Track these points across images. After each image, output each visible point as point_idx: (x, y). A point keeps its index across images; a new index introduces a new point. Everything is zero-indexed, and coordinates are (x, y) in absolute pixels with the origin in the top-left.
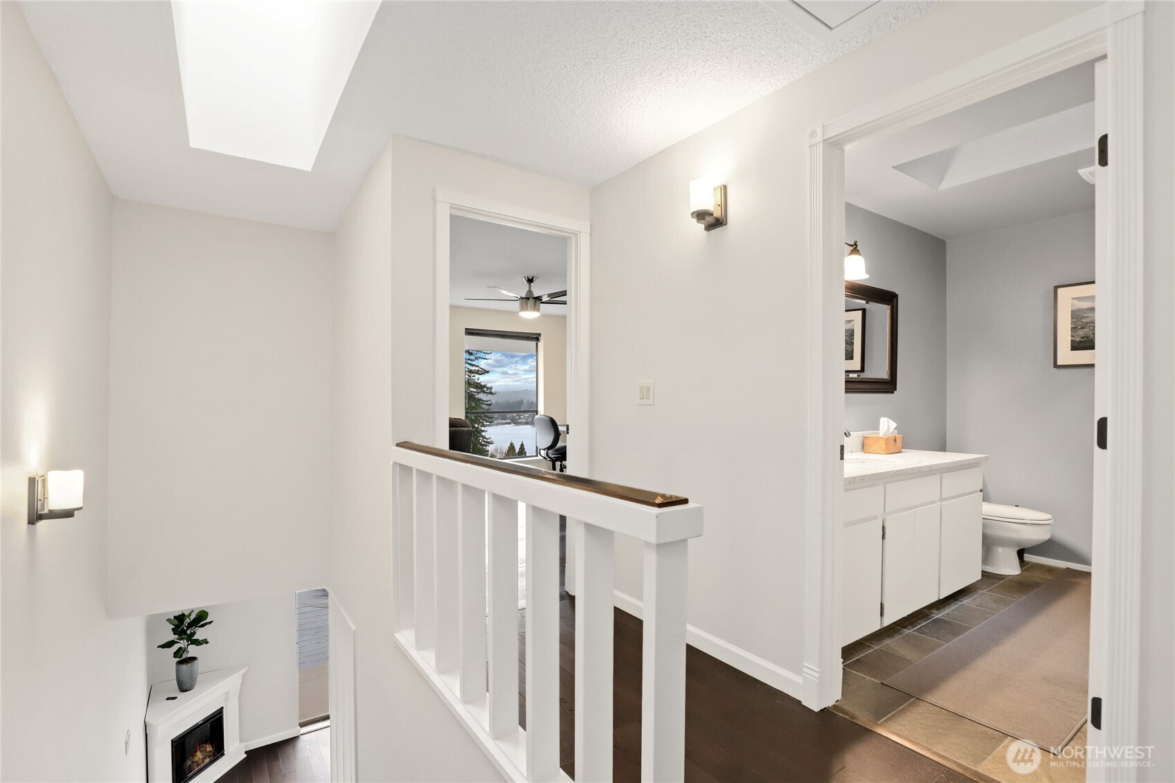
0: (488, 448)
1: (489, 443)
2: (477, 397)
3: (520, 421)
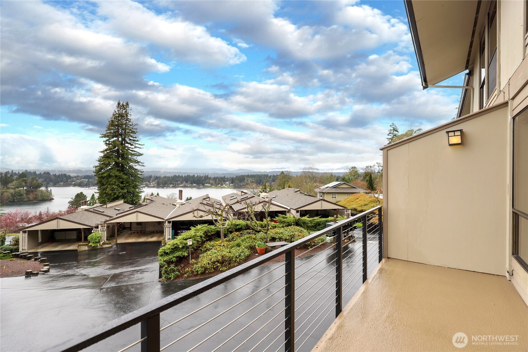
0: (140, 195)
1: (142, 192)
2: (135, 168)
3: (150, 185)
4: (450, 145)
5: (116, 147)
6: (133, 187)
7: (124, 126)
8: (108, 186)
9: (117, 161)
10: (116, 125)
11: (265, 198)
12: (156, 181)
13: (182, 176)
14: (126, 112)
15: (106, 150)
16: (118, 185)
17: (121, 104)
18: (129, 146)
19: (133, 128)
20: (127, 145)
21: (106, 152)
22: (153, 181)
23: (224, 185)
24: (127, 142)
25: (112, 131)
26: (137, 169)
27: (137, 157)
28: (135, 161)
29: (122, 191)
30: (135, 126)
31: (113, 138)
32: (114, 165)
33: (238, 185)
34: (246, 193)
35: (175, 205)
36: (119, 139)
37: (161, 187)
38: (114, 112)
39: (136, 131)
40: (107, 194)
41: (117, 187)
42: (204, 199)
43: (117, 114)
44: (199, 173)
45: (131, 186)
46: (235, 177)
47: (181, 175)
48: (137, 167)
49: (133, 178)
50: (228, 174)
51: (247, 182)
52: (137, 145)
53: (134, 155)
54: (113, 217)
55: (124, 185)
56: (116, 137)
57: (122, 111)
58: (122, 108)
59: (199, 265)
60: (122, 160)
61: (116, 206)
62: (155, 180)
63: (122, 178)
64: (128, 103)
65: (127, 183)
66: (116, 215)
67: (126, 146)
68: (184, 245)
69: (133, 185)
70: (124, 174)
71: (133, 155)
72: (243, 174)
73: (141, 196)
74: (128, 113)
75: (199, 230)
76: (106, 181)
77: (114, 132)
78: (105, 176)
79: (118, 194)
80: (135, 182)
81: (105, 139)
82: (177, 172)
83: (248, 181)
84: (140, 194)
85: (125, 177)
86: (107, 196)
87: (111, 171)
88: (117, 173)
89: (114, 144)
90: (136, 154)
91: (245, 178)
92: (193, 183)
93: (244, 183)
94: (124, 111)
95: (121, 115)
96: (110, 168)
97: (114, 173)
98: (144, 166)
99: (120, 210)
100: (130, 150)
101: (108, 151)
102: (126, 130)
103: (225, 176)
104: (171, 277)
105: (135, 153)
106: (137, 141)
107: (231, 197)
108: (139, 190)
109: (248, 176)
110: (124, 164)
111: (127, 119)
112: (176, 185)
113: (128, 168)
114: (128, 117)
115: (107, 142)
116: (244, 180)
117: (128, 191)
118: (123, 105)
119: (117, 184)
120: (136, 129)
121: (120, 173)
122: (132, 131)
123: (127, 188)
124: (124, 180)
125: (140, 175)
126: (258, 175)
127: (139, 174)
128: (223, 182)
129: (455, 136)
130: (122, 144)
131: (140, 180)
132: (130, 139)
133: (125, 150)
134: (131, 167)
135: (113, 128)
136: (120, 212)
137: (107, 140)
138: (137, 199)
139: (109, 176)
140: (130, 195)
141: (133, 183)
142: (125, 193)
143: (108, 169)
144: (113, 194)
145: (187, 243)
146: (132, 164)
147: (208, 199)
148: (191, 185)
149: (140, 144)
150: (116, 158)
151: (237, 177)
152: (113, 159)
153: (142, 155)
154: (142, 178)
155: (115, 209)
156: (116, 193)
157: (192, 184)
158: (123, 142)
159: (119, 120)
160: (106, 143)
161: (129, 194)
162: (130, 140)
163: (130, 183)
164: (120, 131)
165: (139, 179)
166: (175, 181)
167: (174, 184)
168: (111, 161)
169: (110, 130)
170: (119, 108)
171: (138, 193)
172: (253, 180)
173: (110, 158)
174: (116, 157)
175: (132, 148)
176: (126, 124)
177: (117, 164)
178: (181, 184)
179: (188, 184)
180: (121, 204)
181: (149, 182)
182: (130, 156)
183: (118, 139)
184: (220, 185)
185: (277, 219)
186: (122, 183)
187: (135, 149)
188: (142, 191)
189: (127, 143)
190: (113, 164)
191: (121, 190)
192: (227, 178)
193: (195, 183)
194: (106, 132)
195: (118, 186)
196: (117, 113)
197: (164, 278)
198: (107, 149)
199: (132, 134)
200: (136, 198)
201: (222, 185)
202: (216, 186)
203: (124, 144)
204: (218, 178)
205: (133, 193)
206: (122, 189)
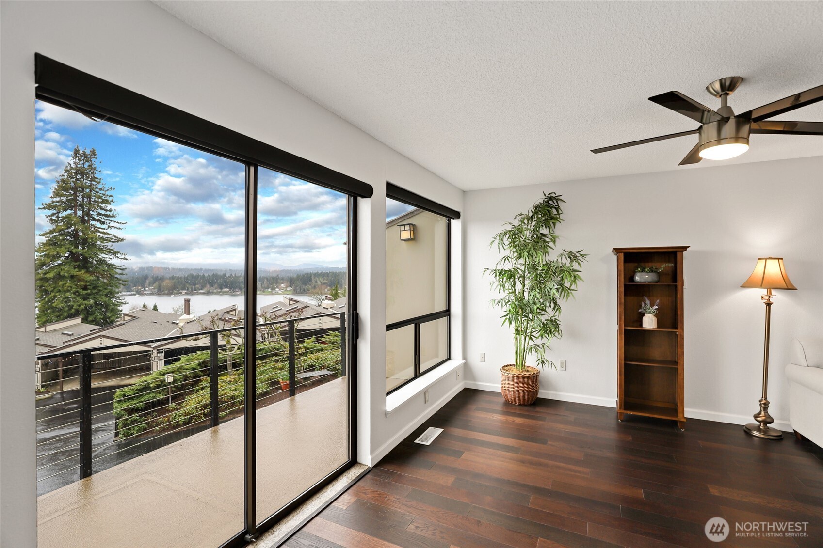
0: (120, 308)
3: (145, 292)
4: (401, 240)
5: (71, 227)
6: (106, 296)
7: (88, 190)
8: (57, 294)
9: (74, 251)
10: (72, 189)
11: (328, 309)
12: (156, 284)
13: (204, 275)
14: (90, 166)
15: (51, 232)
16: (77, 292)
17: (81, 152)
18: (98, 225)
19: (104, 195)
20: (93, 223)
21: (51, 236)
22: (151, 285)
23: (277, 289)
24: (92, 217)
25: (64, 199)
26: (113, 265)
27: (114, 243)
28: (108, 250)
29: (84, 302)
30: (108, 190)
31: (65, 210)
32: (68, 257)
33: (301, 289)
34: (297, 302)
35: (177, 324)
36: (78, 212)
37: (165, 294)
38: (68, 165)
39: (110, 200)
40: (54, 309)
41: (75, 296)
42: (226, 312)
43: (72, 168)
44: (234, 271)
45: (101, 293)
46: (295, 276)
47: (202, 274)
48: (114, 261)
49: (105, 281)
50: (284, 271)
51: (316, 284)
52: (112, 224)
53: (108, 240)
54: (56, 347)
55: (89, 291)
56: (71, 210)
57: (84, 164)
58: (83, 158)
59: (182, 411)
60: (84, 248)
61: (66, 328)
62: (155, 282)
63: (83, 280)
64: (94, 150)
65: (94, 288)
66: (64, 344)
67: (92, 225)
68: (160, 383)
69: (106, 291)
70: (88, 272)
71: (106, 240)
72: (309, 272)
73: (121, 311)
74: (95, 169)
75: (193, 360)
76: (53, 286)
77: (67, 200)
78: (50, 278)
79: (78, 307)
80: (110, 286)
81: (50, 212)
82: (196, 269)
83: (316, 282)
84: (120, 306)
85: (90, 278)
86: (54, 312)
87: (62, 267)
88: (75, 272)
89: (68, 221)
90: (111, 239)
91: (313, 277)
92: (223, 287)
93: (311, 285)
94: (87, 164)
95: (81, 172)
96: (59, 262)
97: (69, 271)
98: (126, 259)
99: (73, 334)
100: (99, 232)
101: (55, 234)
102: (90, 198)
103: (278, 275)
104: (134, 433)
105: (110, 236)
106: (113, 216)
107: (273, 308)
108: (118, 301)
109: (317, 275)
110: (87, 255)
111: (93, 179)
112: (192, 290)
113: (95, 263)
114: (96, 176)
115: (54, 218)
116: (311, 280)
117: (96, 303)
118: (84, 153)
119: (74, 290)
120: (111, 196)
121: (79, 271)
122: (103, 200)
123: (94, 298)
124: (88, 284)
125: (120, 274)
126: (333, 273)
127: (117, 273)
128: (275, 284)
129: (405, 230)
130: (83, 221)
131: (120, 284)
132: (99, 212)
133: (90, 233)
134: (102, 262)
135: (65, 193)
136: (72, 338)
137: (53, 215)
138: (113, 315)
139: (59, 277)
140: (100, 309)
141: (106, 289)
142: (91, 307)
143: (56, 264)
144: (67, 309)
145: (165, 380)
146: (103, 255)
147: (233, 313)
148: (219, 290)
149: (118, 222)
150: (71, 246)
151: (298, 276)
152: (66, 248)
153: (122, 240)
154: (123, 279)
155: (62, 334)
156: (73, 306)
157: (221, 288)
158: (86, 218)
159: (77, 180)
160: (52, 220)
161: (99, 307)
162: (99, 214)
163: (101, 289)
164: (80, 199)
165: (118, 281)
166: (190, 285)
167: (190, 289)
168: (61, 251)
169: (60, 196)
170: (77, 159)
171: (116, 305)
172: (325, 281)
173: (60, 246)
174: (71, 244)
175: (104, 229)
176: (90, 187)
177: (74, 256)
178: (202, 289)
179: (215, 289)
180: (76, 325)
181: (143, 286)
182: (99, 243)
183: (76, 213)
184: (269, 290)
185: (326, 338)
186: (85, 288)
187: (109, 231)
188: (123, 301)
189: (94, 219)
190: (67, 255)
191: (81, 301)
192: (283, 279)
193: (226, 287)
194: (52, 199)
195: (77, 294)
196: (74, 167)
197: (122, 435)
198: (54, 229)
199: (103, 205)
200: (112, 313)
201: (273, 289)
202: (264, 291)
203: (88, 222)
204: (267, 279)
205: (107, 306)
206: (85, 299)
